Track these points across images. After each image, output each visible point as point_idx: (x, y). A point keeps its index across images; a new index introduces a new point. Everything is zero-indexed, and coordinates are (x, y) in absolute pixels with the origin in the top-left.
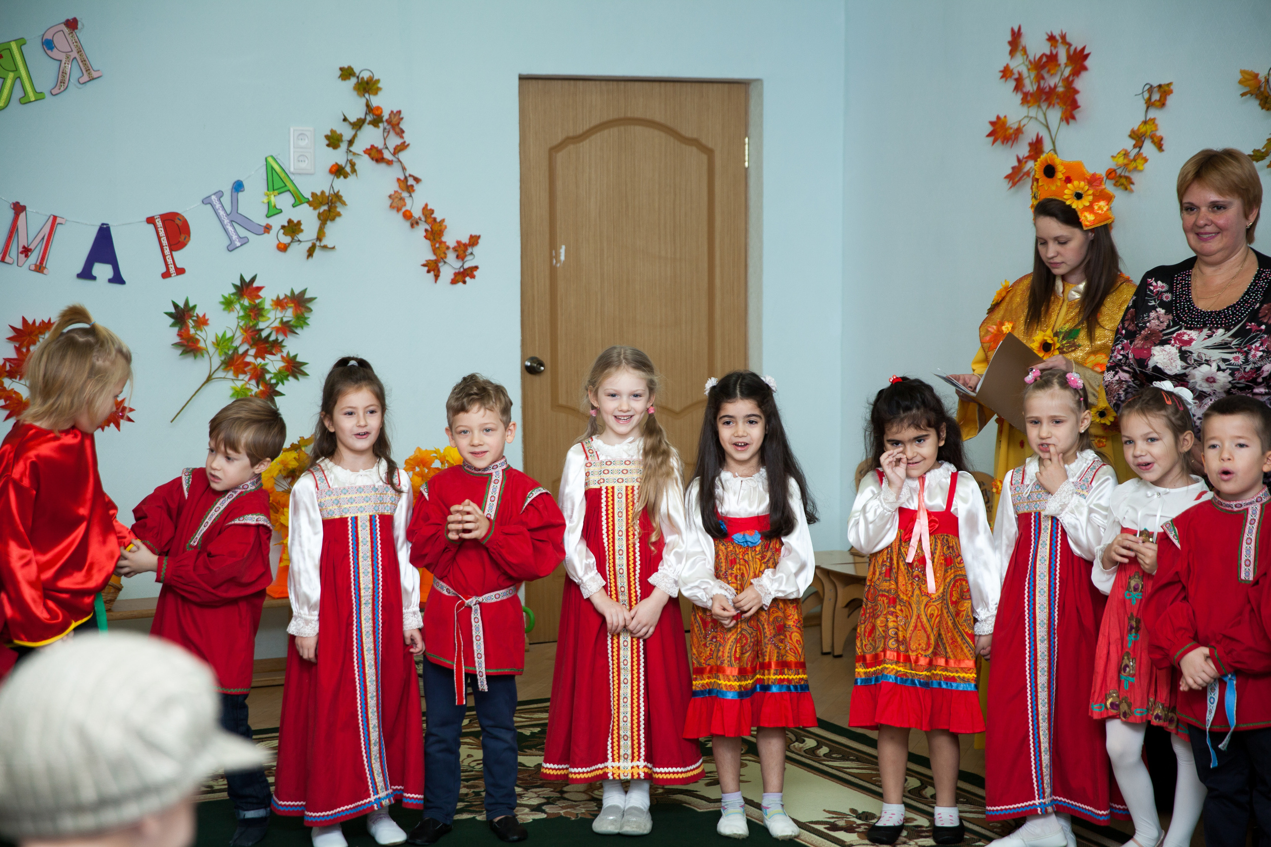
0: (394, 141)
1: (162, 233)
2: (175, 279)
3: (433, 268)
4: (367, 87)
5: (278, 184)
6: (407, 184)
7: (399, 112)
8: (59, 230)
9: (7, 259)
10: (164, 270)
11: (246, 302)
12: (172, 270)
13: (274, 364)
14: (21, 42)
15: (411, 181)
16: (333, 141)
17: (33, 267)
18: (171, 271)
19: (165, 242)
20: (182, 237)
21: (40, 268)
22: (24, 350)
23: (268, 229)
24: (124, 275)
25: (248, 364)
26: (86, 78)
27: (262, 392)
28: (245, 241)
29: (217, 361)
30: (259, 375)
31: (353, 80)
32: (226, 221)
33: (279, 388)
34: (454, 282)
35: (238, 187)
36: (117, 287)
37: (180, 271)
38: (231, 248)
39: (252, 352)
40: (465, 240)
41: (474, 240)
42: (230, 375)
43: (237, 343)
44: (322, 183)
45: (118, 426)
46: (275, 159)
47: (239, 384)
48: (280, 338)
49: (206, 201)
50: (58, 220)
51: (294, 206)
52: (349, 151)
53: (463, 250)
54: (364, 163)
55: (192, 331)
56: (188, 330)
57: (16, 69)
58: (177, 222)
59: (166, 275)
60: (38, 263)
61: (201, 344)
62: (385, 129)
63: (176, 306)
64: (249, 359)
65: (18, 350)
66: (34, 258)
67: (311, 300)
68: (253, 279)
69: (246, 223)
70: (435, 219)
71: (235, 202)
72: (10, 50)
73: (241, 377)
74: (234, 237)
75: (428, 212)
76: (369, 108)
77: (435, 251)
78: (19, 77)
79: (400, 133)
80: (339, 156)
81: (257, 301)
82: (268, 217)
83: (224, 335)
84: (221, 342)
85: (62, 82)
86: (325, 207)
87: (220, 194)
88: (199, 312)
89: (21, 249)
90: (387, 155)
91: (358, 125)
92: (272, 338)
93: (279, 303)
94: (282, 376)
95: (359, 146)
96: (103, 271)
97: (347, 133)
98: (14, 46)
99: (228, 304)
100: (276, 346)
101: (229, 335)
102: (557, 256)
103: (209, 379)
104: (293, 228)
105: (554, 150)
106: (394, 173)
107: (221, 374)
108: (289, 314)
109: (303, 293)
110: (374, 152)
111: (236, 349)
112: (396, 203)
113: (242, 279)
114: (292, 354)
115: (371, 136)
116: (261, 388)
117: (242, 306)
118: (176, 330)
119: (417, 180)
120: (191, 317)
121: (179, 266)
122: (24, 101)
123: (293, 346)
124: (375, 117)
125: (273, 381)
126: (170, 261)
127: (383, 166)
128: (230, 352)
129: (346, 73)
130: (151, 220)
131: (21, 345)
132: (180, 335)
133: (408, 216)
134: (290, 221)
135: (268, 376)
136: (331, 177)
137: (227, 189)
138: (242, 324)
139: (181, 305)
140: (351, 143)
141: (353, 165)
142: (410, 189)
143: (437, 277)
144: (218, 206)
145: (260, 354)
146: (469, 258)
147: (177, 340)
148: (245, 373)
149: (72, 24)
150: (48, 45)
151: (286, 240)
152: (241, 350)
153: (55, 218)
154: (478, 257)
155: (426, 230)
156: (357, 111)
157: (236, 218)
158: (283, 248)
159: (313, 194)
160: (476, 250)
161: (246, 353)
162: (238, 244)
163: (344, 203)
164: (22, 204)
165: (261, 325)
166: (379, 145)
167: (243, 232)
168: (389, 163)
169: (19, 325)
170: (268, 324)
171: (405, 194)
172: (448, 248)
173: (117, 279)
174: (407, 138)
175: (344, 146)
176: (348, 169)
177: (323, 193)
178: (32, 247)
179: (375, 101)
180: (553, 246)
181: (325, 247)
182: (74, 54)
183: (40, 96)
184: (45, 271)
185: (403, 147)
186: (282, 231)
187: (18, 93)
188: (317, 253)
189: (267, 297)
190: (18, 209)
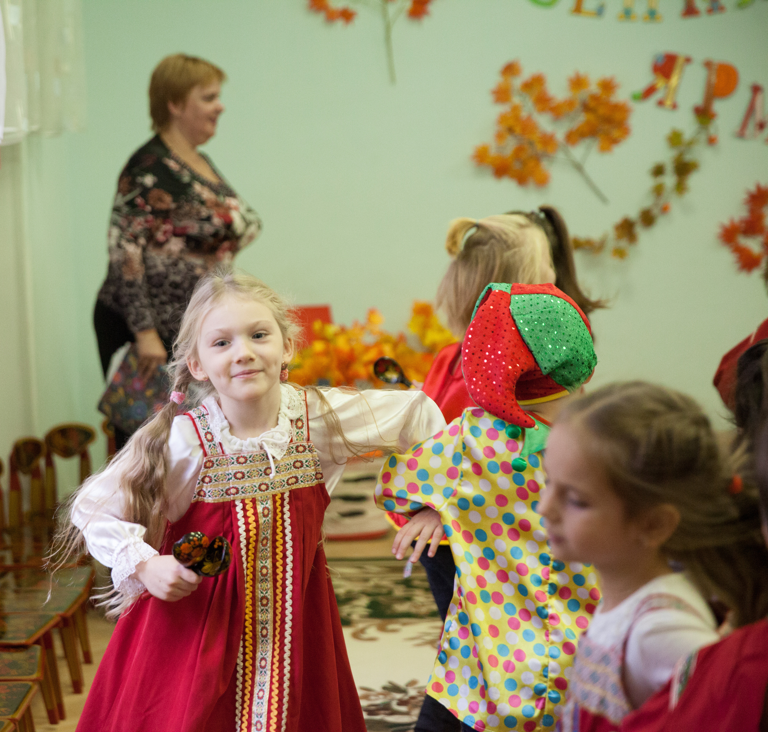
9: (746, 134)
22: (757, 211)
65: (751, 211)
66: (767, 132)
89: (758, 124)
131: (755, 208)
169: (754, 190)
178: (766, 122)
190: (756, 89)
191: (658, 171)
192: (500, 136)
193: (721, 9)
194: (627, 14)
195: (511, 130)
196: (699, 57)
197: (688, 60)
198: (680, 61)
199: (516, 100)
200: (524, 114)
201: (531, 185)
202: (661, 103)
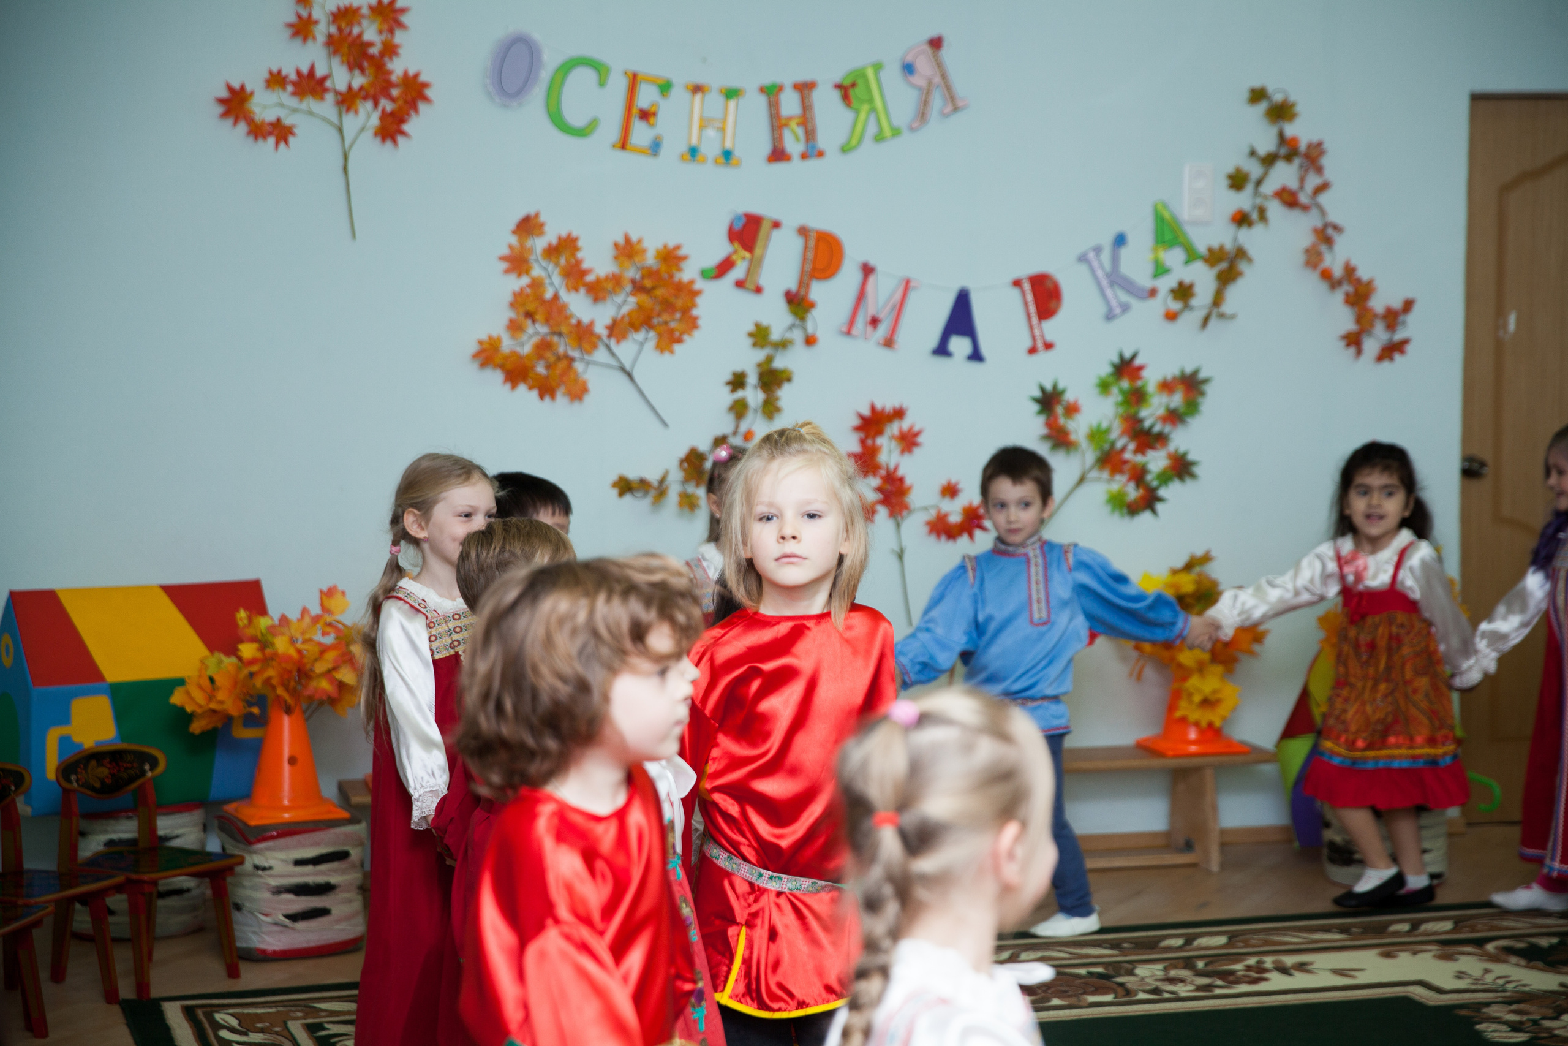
0: (1313, 181)
1: (1030, 297)
2: (1043, 356)
3: (1354, 341)
4: (1281, 112)
5: (1168, 236)
6: (1325, 235)
7: (1320, 144)
8: (913, 297)
9: (854, 331)
10: (1028, 343)
11: (1125, 384)
12: (1040, 344)
13: (1156, 461)
14: (878, 67)
15: (1330, 231)
16: (1237, 181)
17: (882, 342)
18: (1039, 347)
19: (1032, 309)
20: (1053, 304)
21: (889, 343)
22: (869, 442)
23: (1153, 293)
24: (984, 349)
25: (1125, 462)
26: (949, 108)
27: (1143, 498)
28: (1125, 308)
29: (1090, 456)
30: (1139, 475)
31: (1263, 106)
32: (1105, 283)
33: (1162, 492)
34: (1380, 358)
35: (1120, 240)
36: (975, 366)
37: (1048, 346)
38: (1110, 317)
39: (1132, 446)
40: (1397, 304)
41: (1408, 305)
42: (1105, 475)
43: (1114, 435)
44: (1222, 235)
45: (971, 536)
46: (1165, 205)
47: (1115, 487)
48: (1167, 429)
49: (1082, 259)
50: (912, 284)
51: (1187, 263)
52: (1256, 193)
53: (1392, 318)
54: (1275, 209)
55: (1062, 421)
56: (1056, 419)
57: (871, 100)
58: (1049, 285)
59: (1033, 350)
60: (889, 337)
61: (1073, 437)
62: (1301, 166)
63: (1043, 390)
64: (1128, 455)
65: (863, 442)
66: (882, 330)
67: (1205, 381)
68: (1134, 356)
69: (1128, 286)
70: (1359, 281)
71: (1115, 259)
72: (864, 76)
73: (1118, 477)
74: (1114, 303)
75: (1350, 271)
76: (1282, 138)
77: (1359, 320)
78: (873, 110)
79: (1319, 170)
80: (1243, 200)
81: (1139, 383)
82: (1156, 276)
83: (1099, 426)
84: (1097, 435)
85: (922, 115)
86: (1224, 265)
87: (1098, 250)
88: (1069, 397)
89: (869, 319)
90: (1303, 199)
91: (1269, 160)
92: (1157, 429)
93: (1166, 386)
94: (1165, 478)
95: (1270, 186)
96: (960, 345)
97: (1254, 169)
98: (870, 73)
99: (1104, 387)
100: (1161, 439)
101: (1105, 425)
102: (1505, 325)
103: (1082, 480)
104: (1183, 292)
105: (1506, 189)
106: (1312, 220)
107: (1094, 474)
108: (1177, 400)
109: (1195, 373)
110: (1286, 196)
111: (1113, 444)
112: (1312, 259)
113: (1121, 356)
114: (1182, 450)
115: (1284, 175)
116: (1141, 492)
117: (1122, 391)
118: (1041, 420)
119: (1337, 228)
120: (1059, 402)
121: (1049, 338)
122: (879, 138)
123: (1181, 440)
124: (1288, 150)
125: (1155, 483)
126: (1037, 332)
127: (1296, 213)
128: (1107, 447)
129: (1257, 95)
130: (1017, 283)
131: (867, 437)
132: (1049, 425)
133: (1326, 275)
134: (1181, 284)
135: (1149, 477)
136: (1232, 228)
137: (1107, 241)
138: (1121, 410)
139: (1049, 387)
140: (1259, 183)
141: (1262, 213)
142: (1328, 241)
143: (1359, 352)
144: (1095, 264)
145: (1141, 449)
146: (1400, 328)
147: (1044, 431)
148: (1121, 472)
149: (936, 43)
150: (908, 69)
151: (1176, 306)
152: (1119, 445)
153: (908, 282)
154: (1411, 328)
155: (1347, 295)
156: (1266, 143)
157: (1116, 279)
158: (1171, 316)
159: (1210, 250)
160: (1411, 318)
161: (1123, 449)
162: (1118, 311)
163: (1250, 260)
164: (872, 262)
165: (1144, 413)
166: (1293, 184)
167: (1124, 297)
168: (1305, 208)
169: (866, 412)
170: (1151, 414)
171: (1323, 248)
172: (1375, 316)
173: (976, 356)
174: (1329, 174)
175: (1249, 188)
176: (1255, 216)
177: (1222, 248)
178: (881, 316)
179: (1291, 130)
180: (1500, 313)
181: (1222, 316)
182: (937, 80)
183: (896, 132)
184: (896, 346)
185: (1323, 188)
186: (1170, 298)
187: (872, 129)
188: (1213, 322)
189: (1151, 378)
190: (867, 270)
191: (737, 382)
192: (514, 327)
193: (821, 154)
194: (693, 152)
195: (529, 315)
196: (791, 222)
197: (776, 225)
198: (765, 226)
199: (537, 272)
200: (549, 295)
201: (561, 399)
202: (740, 284)
